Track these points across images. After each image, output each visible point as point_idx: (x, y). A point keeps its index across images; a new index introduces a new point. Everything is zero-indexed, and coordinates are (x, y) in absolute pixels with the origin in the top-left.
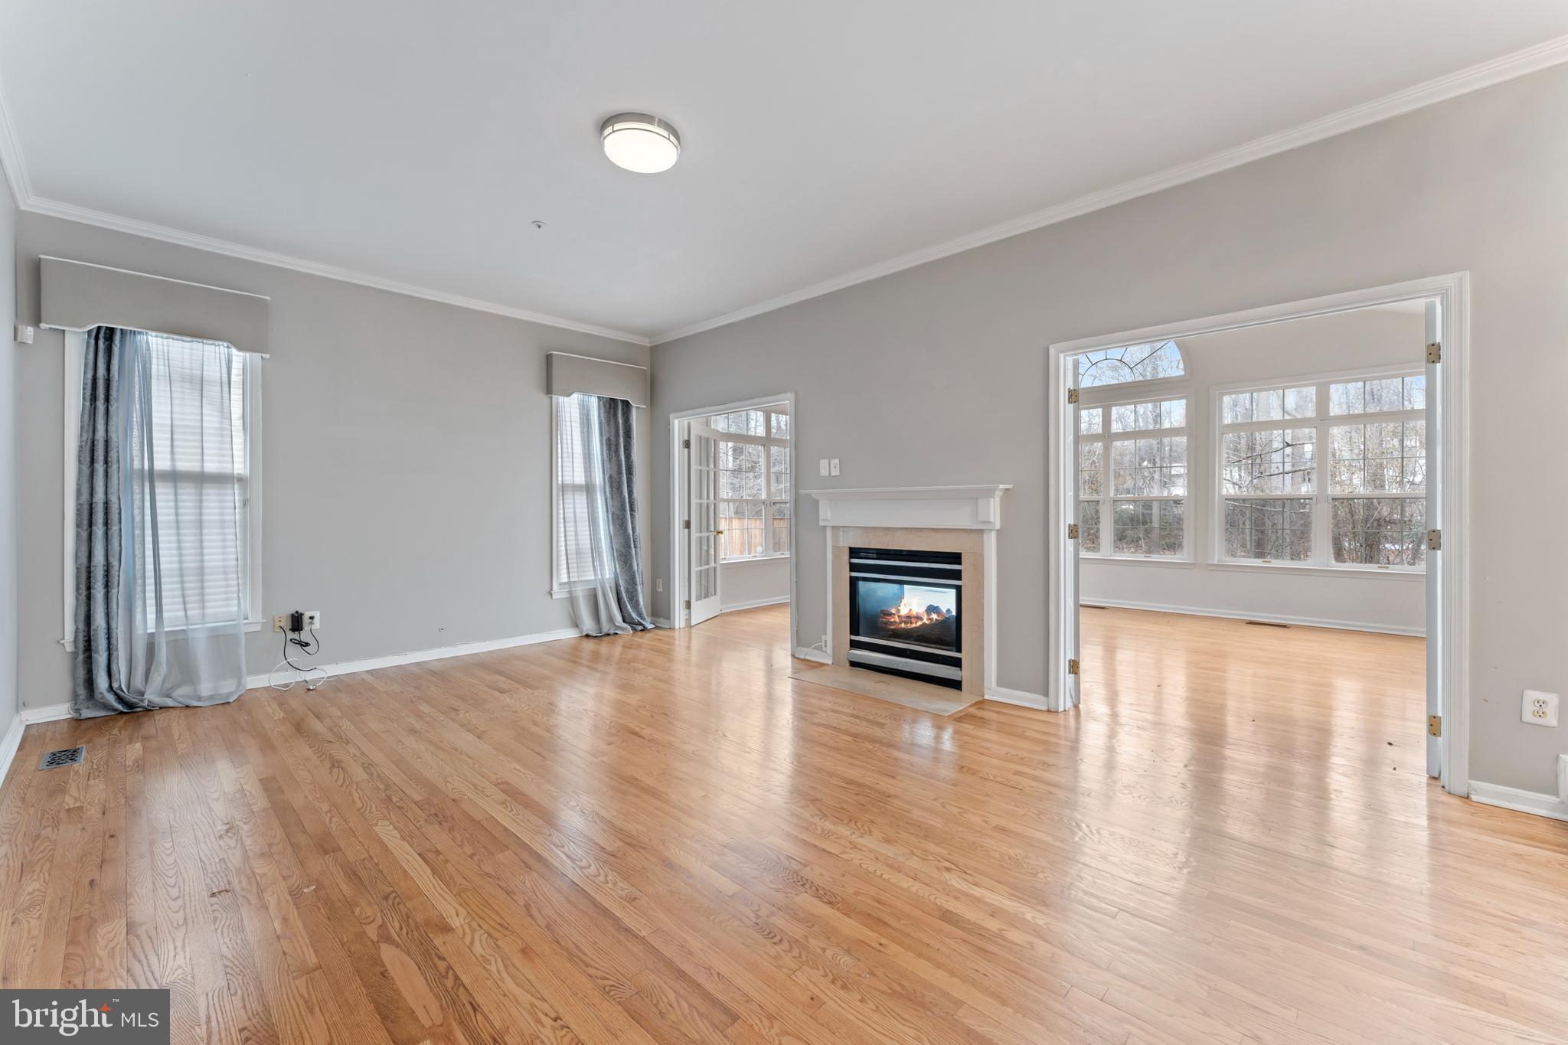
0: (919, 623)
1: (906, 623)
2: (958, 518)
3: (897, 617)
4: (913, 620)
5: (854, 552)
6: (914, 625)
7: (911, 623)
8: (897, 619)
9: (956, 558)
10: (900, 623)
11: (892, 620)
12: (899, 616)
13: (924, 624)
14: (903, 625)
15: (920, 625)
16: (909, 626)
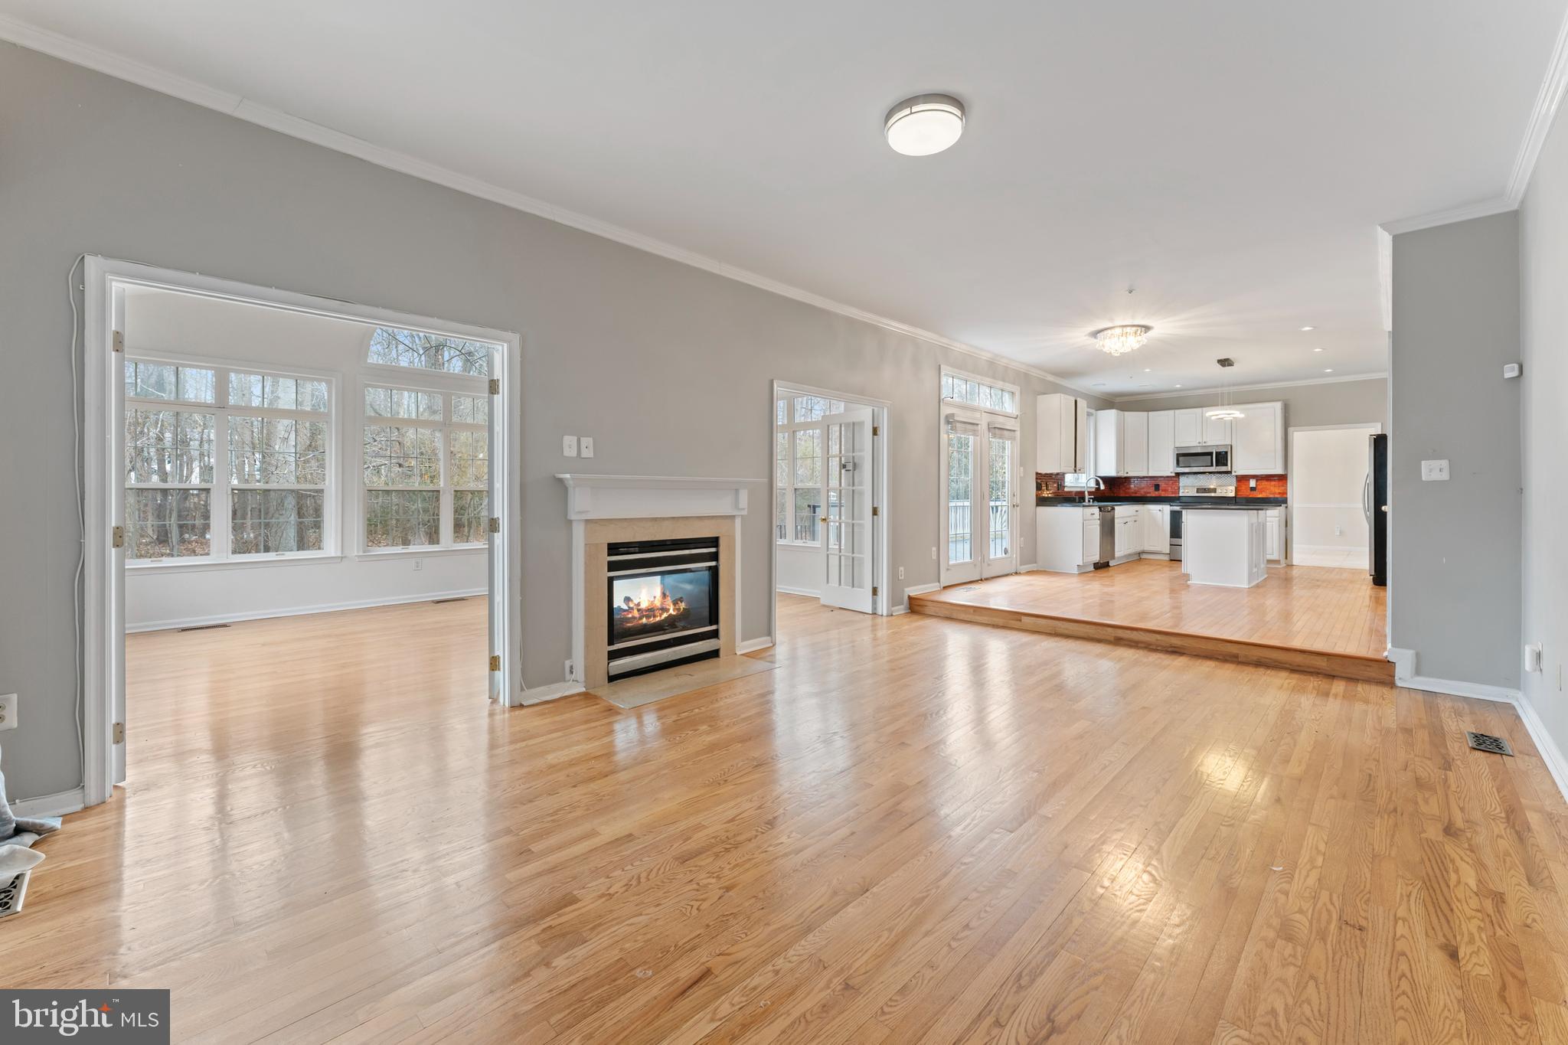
0: (665, 615)
1: (648, 617)
2: (722, 506)
3: (636, 611)
4: (657, 613)
5: (613, 549)
6: (658, 619)
7: (655, 616)
8: (636, 614)
9: (714, 542)
10: (641, 618)
11: (630, 616)
12: (639, 610)
13: (670, 615)
14: (644, 620)
15: (666, 618)
16: (652, 620)
